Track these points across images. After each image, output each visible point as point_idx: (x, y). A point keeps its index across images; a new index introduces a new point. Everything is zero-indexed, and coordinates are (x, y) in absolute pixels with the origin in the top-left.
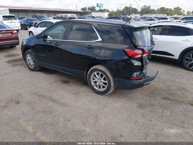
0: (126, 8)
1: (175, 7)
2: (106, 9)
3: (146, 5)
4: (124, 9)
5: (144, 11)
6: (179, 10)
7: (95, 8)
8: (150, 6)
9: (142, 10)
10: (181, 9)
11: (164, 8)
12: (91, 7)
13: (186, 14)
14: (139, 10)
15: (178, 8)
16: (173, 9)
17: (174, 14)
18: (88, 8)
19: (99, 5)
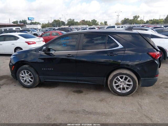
0: (55, 21)
1: (92, 20)
2: (37, 22)
3: (71, 19)
4: (53, 22)
5: (70, 23)
6: (95, 22)
7: (26, 21)
8: (74, 20)
9: (68, 22)
10: (96, 21)
11: (84, 20)
12: (22, 21)
13: (100, 24)
14: (66, 23)
15: (94, 20)
16: (91, 21)
17: (92, 25)
18: (19, 22)
19: (30, 18)
